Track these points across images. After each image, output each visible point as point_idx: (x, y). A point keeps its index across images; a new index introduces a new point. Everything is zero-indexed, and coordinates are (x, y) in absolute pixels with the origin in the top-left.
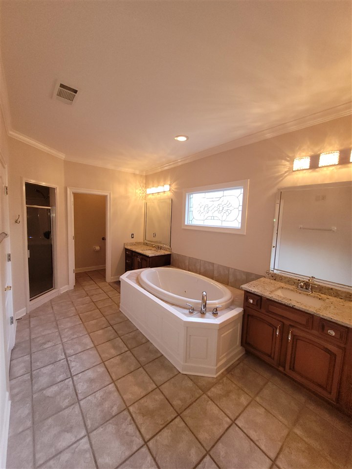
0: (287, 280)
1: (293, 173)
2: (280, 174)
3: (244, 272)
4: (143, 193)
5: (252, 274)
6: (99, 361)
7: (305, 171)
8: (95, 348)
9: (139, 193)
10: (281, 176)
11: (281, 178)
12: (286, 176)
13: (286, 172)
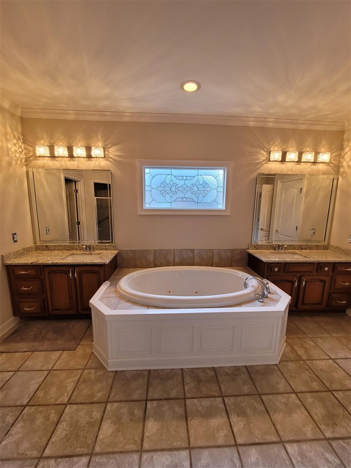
0: (265, 246)
1: (269, 162)
2: (259, 161)
3: (229, 250)
4: (21, 152)
5: (236, 249)
6: (231, 453)
7: (277, 162)
8: (193, 451)
9: (13, 150)
10: (260, 163)
11: (260, 165)
12: (263, 164)
13: (264, 160)
